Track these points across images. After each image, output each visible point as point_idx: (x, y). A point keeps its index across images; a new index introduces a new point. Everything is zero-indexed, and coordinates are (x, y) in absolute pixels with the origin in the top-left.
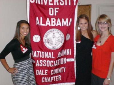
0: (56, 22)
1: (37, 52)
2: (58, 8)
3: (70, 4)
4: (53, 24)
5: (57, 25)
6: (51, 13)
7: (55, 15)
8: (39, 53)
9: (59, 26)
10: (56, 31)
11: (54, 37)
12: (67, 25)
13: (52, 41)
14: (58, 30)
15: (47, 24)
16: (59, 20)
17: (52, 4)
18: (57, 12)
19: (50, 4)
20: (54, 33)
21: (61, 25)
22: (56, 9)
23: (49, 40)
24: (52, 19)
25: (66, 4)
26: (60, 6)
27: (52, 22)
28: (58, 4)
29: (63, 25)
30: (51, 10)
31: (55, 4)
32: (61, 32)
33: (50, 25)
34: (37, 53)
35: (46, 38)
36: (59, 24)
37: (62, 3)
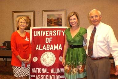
0: (50, 47)
1: (36, 68)
2: (52, 38)
3: (60, 35)
4: (48, 48)
5: (50, 49)
6: (47, 41)
7: (50, 42)
8: (38, 70)
9: (52, 50)
10: (50, 53)
11: (48, 58)
12: (57, 49)
13: (46, 60)
14: (51, 52)
15: (43, 49)
16: (52, 46)
17: (48, 35)
18: (51, 40)
19: (46, 35)
20: (48, 55)
21: (53, 50)
22: (50, 38)
23: (44, 59)
24: (47, 45)
25: (57, 35)
26: (53, 36)
27: (47, 47)
28: (52, 35)
29: (54, 49)
30: (47, 39)
31: (50, 35)
32: (53, 54)
33: (45, 50)
34: (36, 70)
35: (42, 58)
36: (52, 48)
37: (55, 34)
